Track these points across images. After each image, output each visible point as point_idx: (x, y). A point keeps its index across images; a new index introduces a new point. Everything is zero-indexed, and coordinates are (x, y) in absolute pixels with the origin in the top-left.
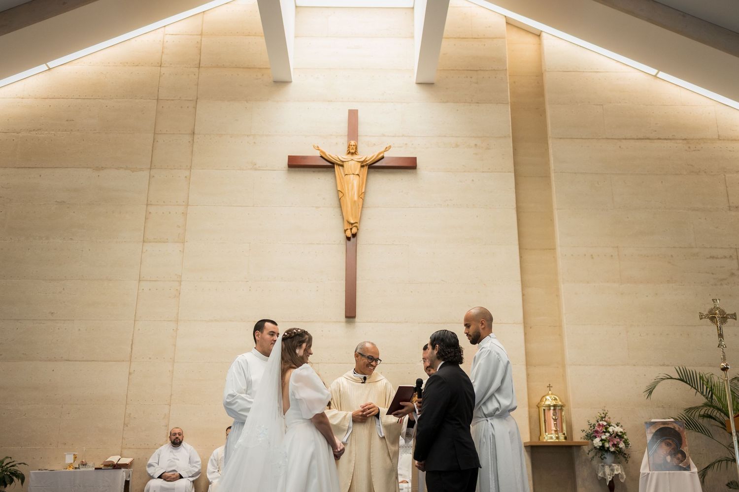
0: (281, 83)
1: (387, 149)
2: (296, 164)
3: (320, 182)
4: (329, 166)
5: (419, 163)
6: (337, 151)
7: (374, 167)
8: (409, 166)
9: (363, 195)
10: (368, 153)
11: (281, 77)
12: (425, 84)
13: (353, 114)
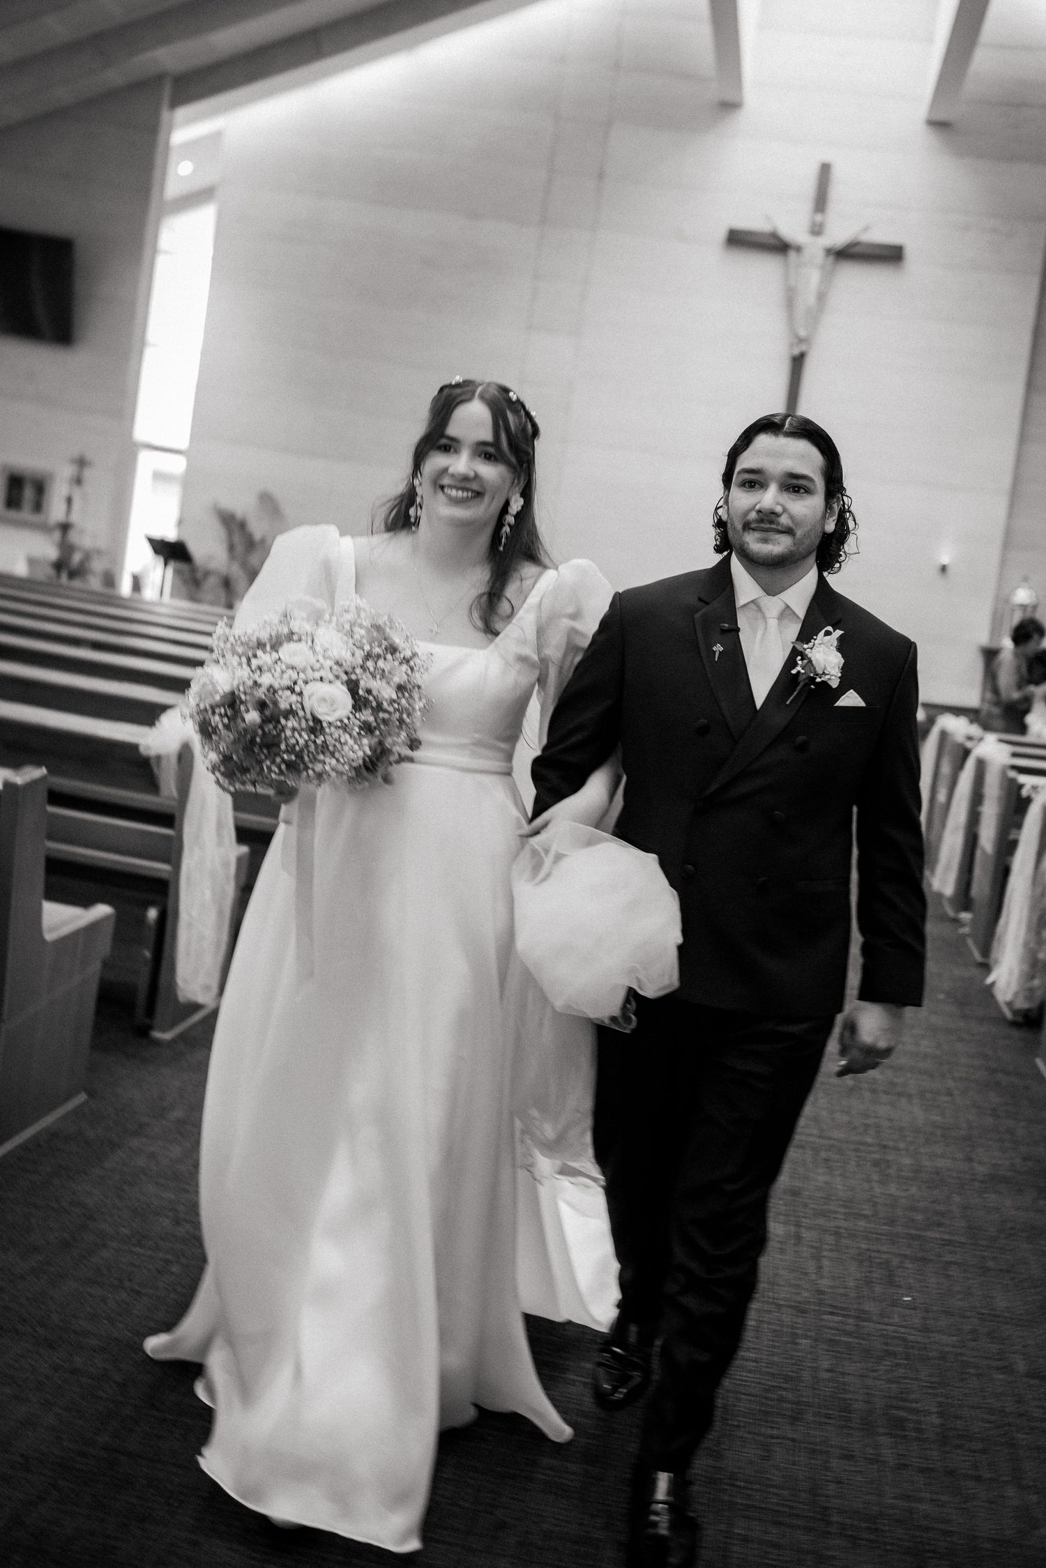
0: (730, 106)
1: (866, 229)
2: (738, 240)
3: (764, 268)
4: (778, 246)
5: (909, 253)
6: (793, 227)
7: (847, 254)
8: (891, 255)
10: (839, 233)
11: (729, 96)
12: (939, 125)
13: (825, 169)
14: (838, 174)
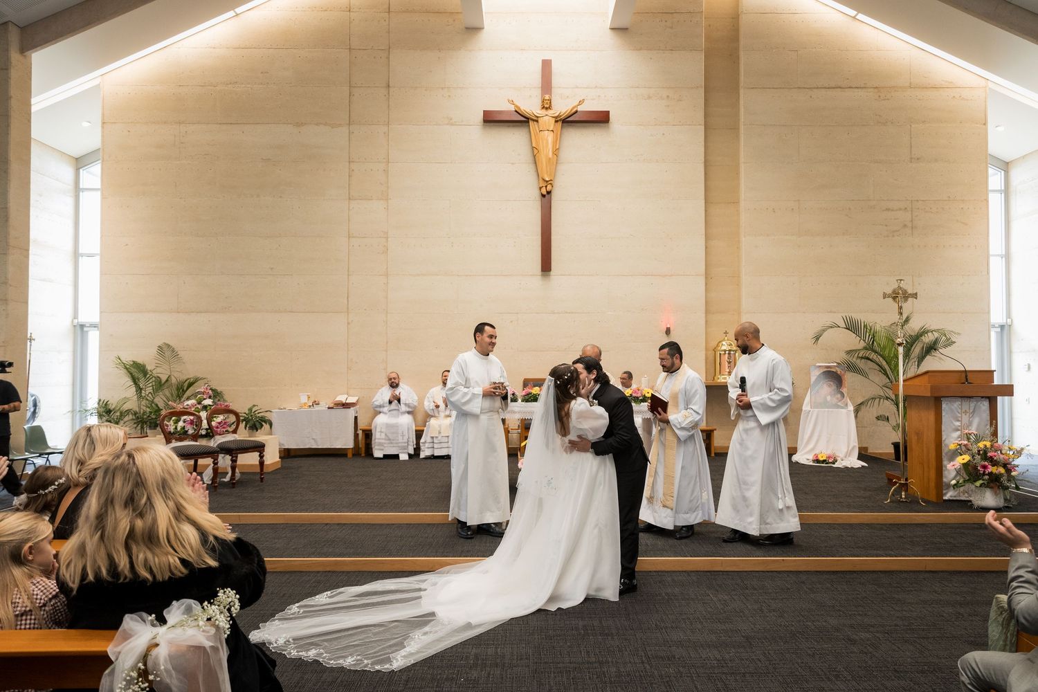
0: (473, 30)
1: (581, 102)
2: (491, 120)
3: (514, 140)
4: (523, 121)
5: (612, 116)
6: (531, 106)
7: (569, 121)
8: (601, 119)
9: (556, 152)
10: (562, 106)
11: (473, 22)
12: (619, 30)
13: (546, 65)
14: (555, 67)
